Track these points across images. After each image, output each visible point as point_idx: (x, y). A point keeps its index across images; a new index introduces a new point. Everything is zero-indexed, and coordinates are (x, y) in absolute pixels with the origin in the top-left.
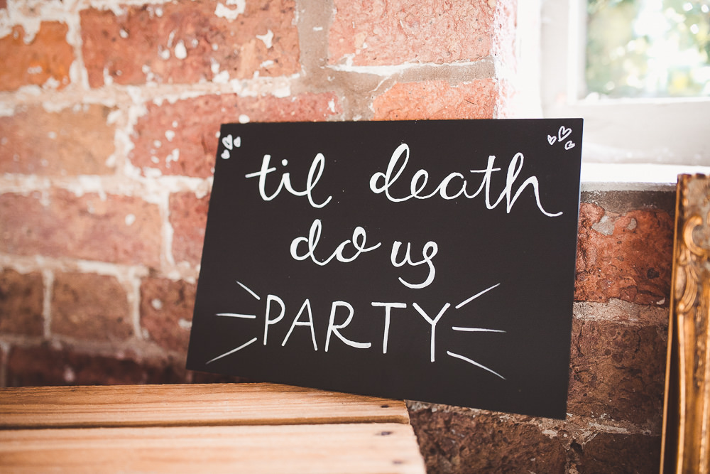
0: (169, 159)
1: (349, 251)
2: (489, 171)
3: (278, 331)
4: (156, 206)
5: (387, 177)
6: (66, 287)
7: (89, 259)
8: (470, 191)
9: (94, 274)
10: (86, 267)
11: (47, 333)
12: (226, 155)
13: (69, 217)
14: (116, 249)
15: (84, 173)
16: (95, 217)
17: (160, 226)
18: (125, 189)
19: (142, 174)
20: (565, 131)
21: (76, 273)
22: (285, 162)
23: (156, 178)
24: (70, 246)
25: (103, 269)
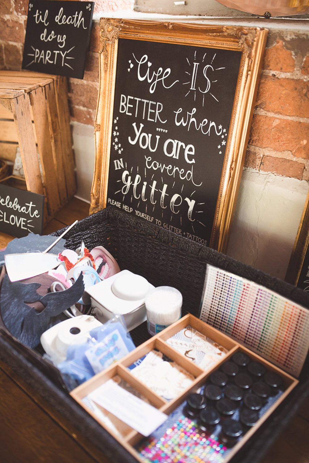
0: (22, 10)
1: (51, 38)
2: (76, 16)
3: (38, 58)
4: (22, 24)
5: (58, 17)
6: (7, 49)
7: (11, 41)
8: (72, 22)
9: (12, 45)
10: (11, 43)
11: (5, 64)
12: (30, 10)
13: (5, 27)
14: (16, 37)
15: (6, 14)
16: (10, 27)
17: (23, 30)
18: (15, 19)
19: (18, 15)
20: (90, 5)
21: (8, 45)
22: (41, 12)
23: (21, 16)
24: (7, 36)
25: (14, 44)
